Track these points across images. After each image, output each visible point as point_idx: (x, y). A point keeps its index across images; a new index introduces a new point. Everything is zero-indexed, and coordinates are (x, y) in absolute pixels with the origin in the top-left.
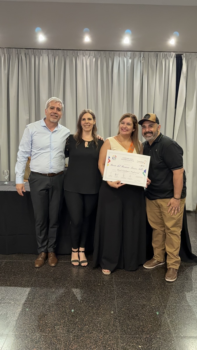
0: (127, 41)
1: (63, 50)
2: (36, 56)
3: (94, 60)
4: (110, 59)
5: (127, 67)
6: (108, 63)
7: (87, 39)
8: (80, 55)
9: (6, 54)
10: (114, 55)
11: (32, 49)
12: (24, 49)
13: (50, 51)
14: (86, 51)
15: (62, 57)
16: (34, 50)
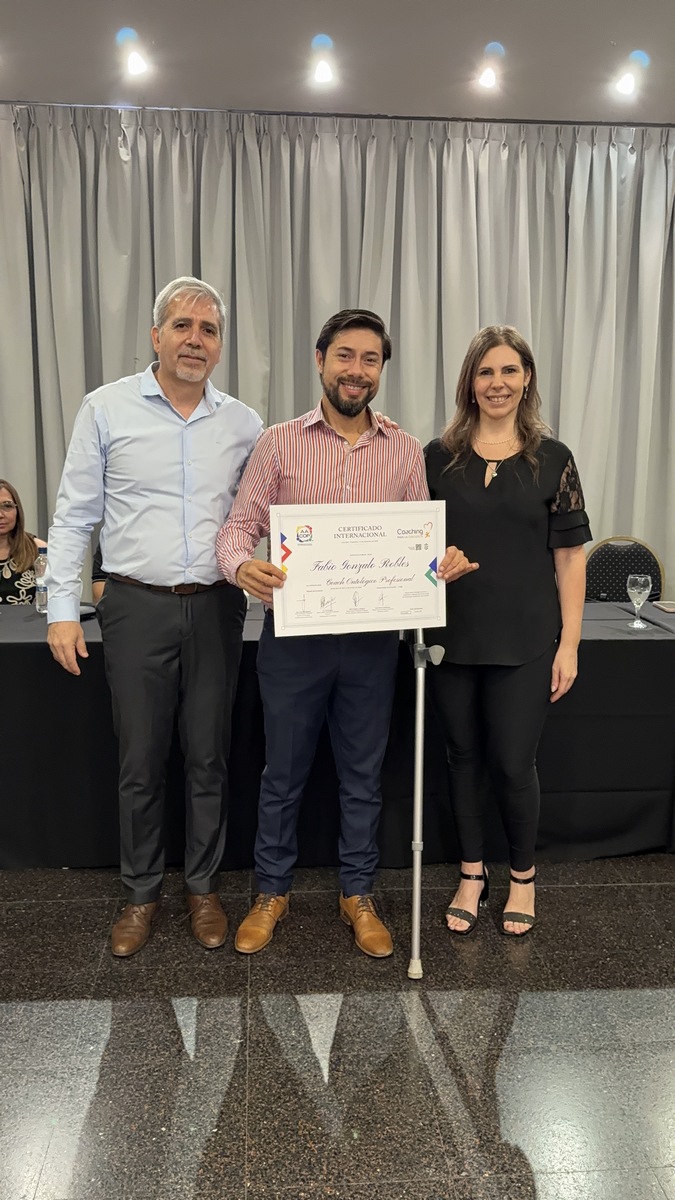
0: (626, 85)
1: (392, 118)
2: (297, 142)
3: (505, 154)
4: (562, 153)
5: (622, 182)
6: (551, 168)
7: (488, 79)
8: (454, 137)
9: (187, 133)
10: (575, 138)
11: (283, 113)
12: (253, 114)
13: (347, 121)
14: (476, 124)
15: (389, 143)
16: (290, 117)
